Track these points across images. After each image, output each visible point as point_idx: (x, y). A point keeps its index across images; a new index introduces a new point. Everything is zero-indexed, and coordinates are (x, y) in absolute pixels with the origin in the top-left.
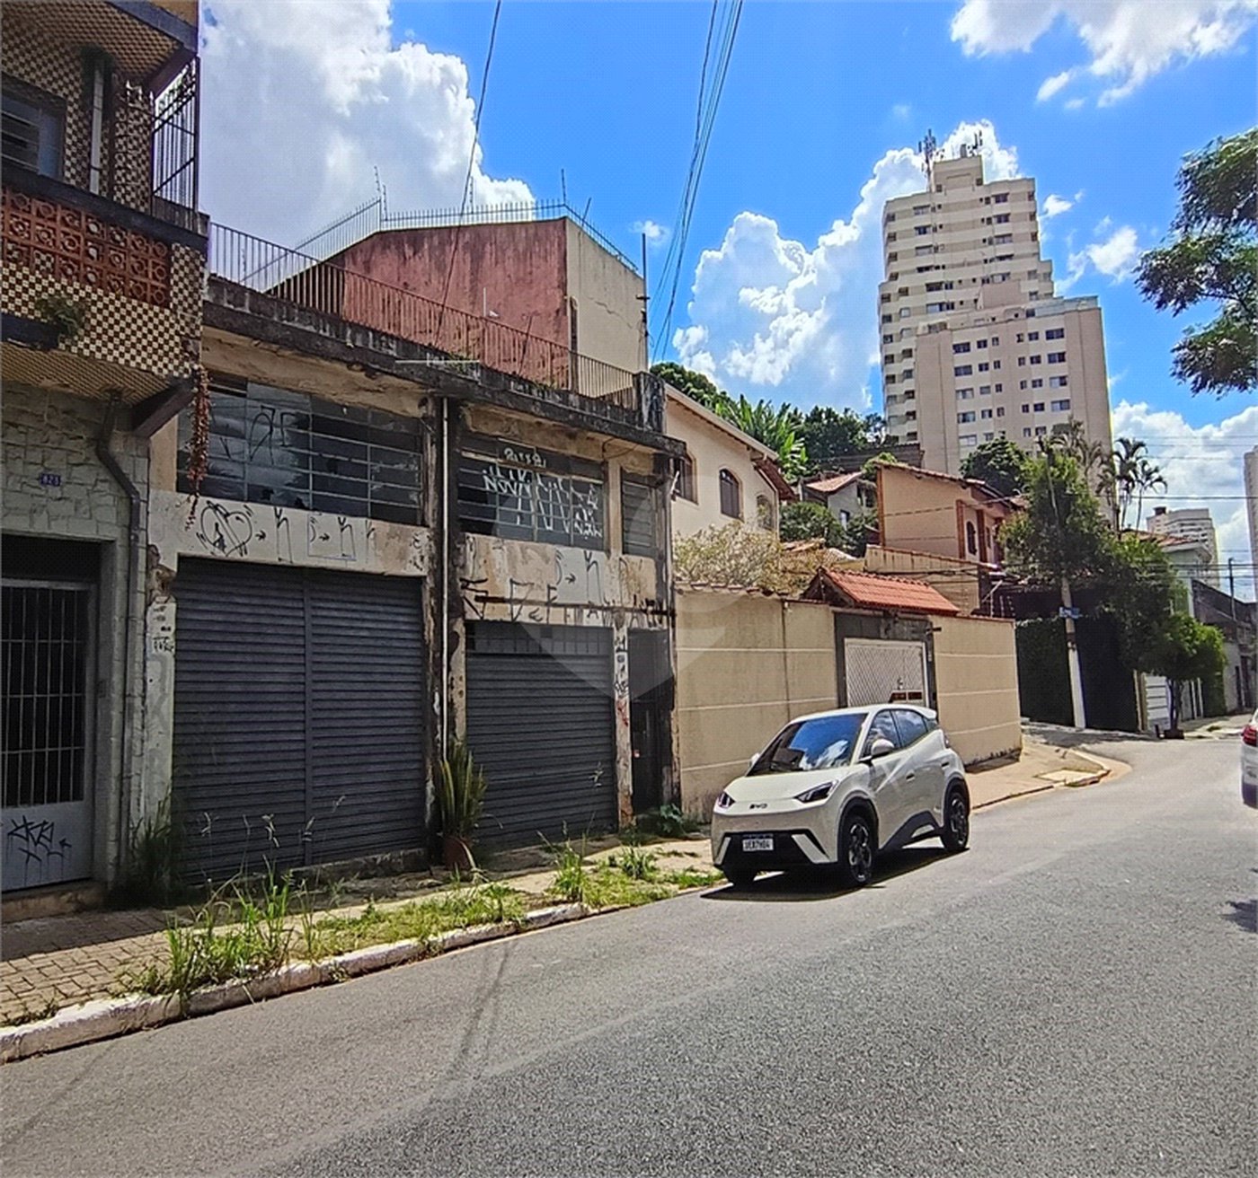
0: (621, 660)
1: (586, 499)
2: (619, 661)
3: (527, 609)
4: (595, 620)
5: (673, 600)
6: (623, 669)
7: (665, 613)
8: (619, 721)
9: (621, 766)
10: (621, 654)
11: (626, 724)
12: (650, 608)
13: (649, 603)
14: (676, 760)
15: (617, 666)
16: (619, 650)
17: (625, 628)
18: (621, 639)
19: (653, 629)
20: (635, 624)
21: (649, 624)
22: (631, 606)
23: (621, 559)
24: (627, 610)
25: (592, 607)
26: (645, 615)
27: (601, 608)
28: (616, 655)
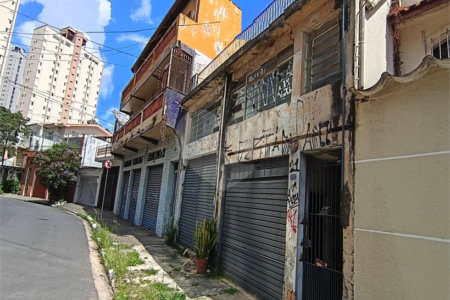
0: (293, 178)
1: (285, 74)
2: (292, 179)
3: (244, 154)
4: (277, 152)
5: (353, 113)
6: (295, 184)
7: (340, 129)
8: (288, 227)
9: (287, 263)
10: (294, 173)
11: (295, 230)
12: (324, 129)
13: (326, 124)
14: (348, 285)
15: (291, 183)
16: (292, 170)
17: (298, 152)
18: (295, 162)
19: (326, 147)
20: (308, 147)
21: (322, 144)
22: (305, 133)
23: (299, 101)
24: (303, 137)
25: (276, 144)
26: (318, 137)
27: (283, 142)
28: (290, 174)
